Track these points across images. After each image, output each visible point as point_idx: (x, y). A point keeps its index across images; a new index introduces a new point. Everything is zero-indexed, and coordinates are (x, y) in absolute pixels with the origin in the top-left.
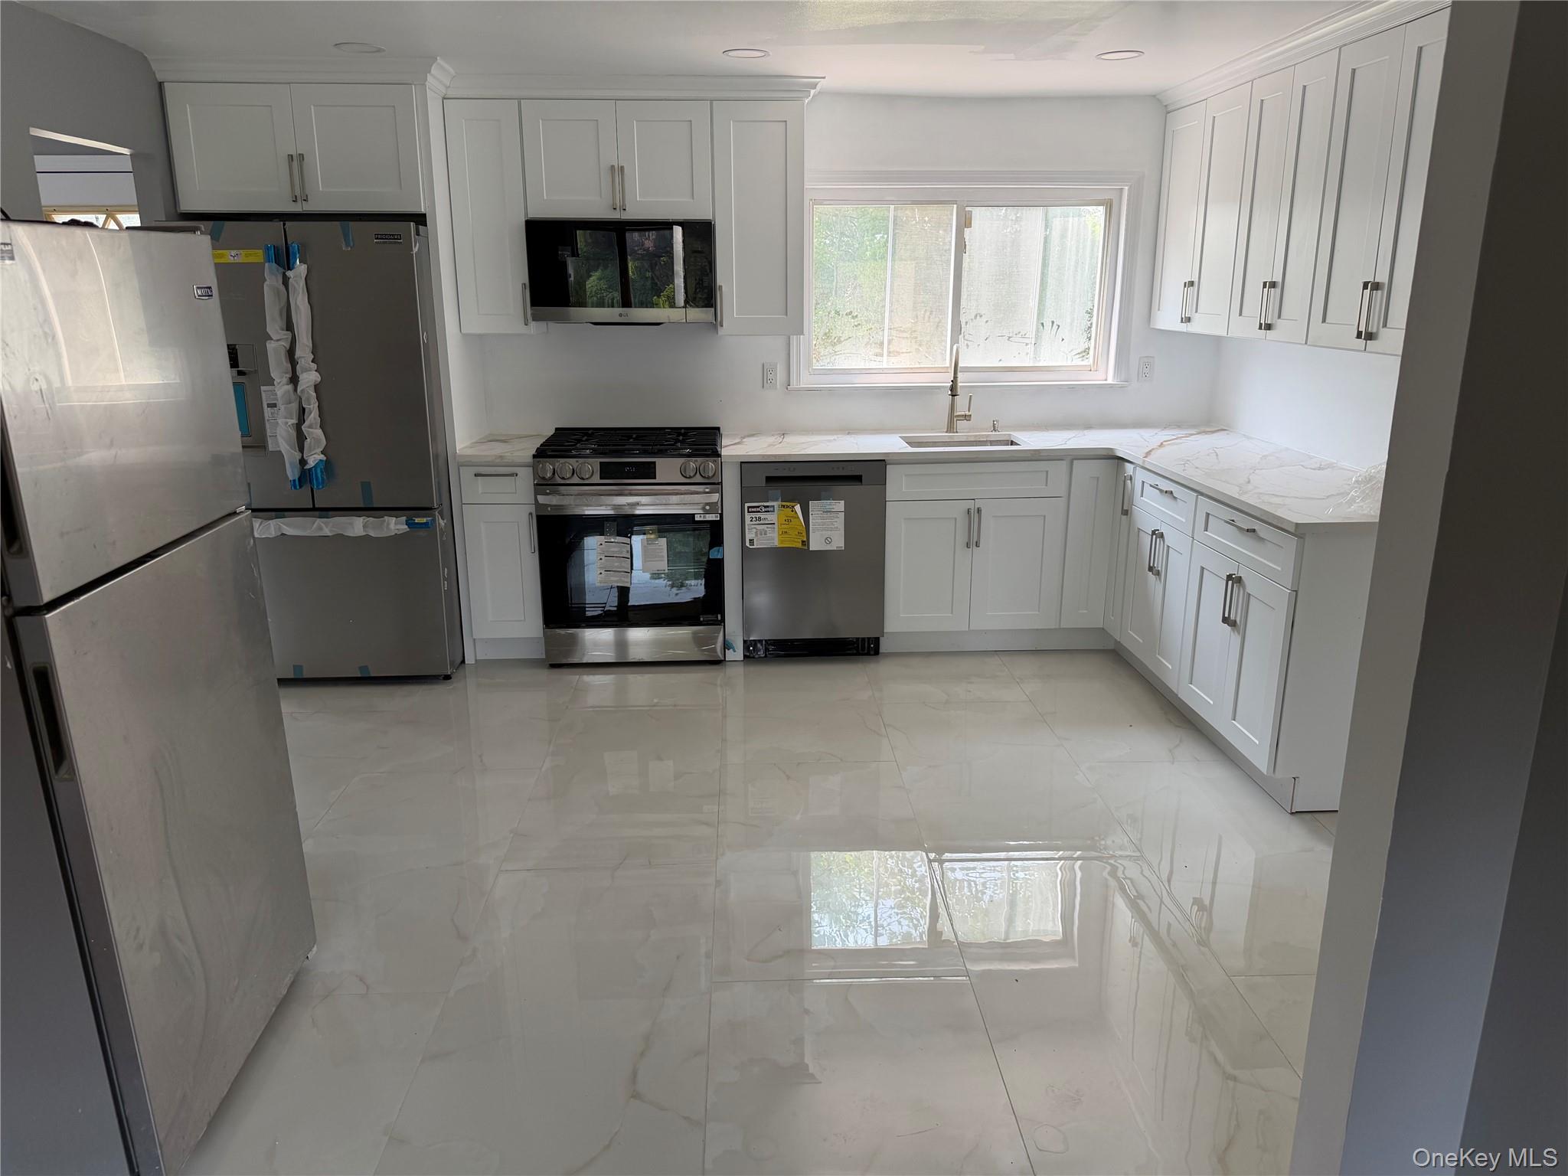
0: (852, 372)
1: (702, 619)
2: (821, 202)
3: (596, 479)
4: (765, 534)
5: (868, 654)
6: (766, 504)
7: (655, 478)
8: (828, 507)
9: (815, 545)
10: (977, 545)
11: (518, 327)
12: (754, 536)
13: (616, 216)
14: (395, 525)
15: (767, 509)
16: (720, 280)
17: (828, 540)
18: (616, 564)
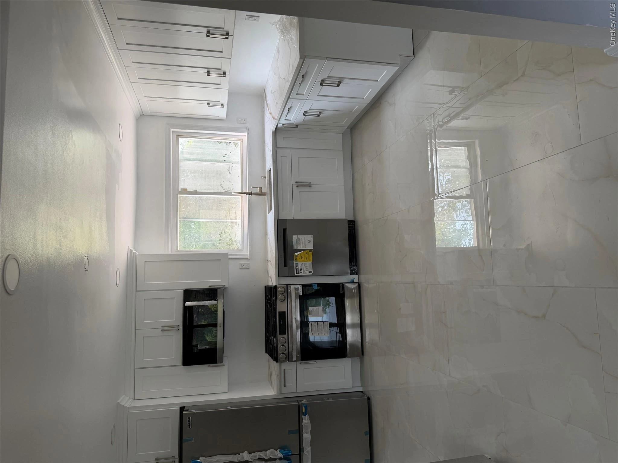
0: (243, 233)
1: (342, 292)
2: (177, 247)
3: (286, 336)
4: (307, 267)
5: (354, 225)
6: (295, 267)
7: (285, 312)
8: (296, 242)
9: (311, 247)
10: (310, 183)
11: (225, 368)
12: (308, 271)
13: (181, 329)
14: (306, 420)
15: (297, 266)
16: (206, 286)
17: (309, 241)
18: (320, 327)
